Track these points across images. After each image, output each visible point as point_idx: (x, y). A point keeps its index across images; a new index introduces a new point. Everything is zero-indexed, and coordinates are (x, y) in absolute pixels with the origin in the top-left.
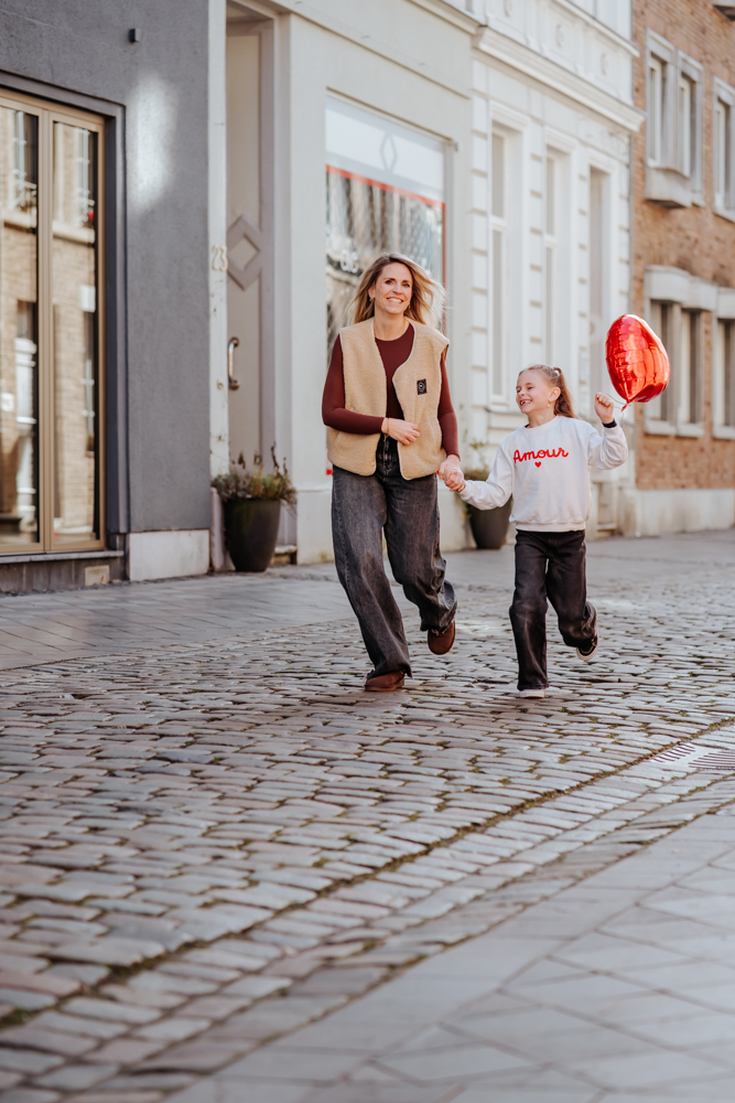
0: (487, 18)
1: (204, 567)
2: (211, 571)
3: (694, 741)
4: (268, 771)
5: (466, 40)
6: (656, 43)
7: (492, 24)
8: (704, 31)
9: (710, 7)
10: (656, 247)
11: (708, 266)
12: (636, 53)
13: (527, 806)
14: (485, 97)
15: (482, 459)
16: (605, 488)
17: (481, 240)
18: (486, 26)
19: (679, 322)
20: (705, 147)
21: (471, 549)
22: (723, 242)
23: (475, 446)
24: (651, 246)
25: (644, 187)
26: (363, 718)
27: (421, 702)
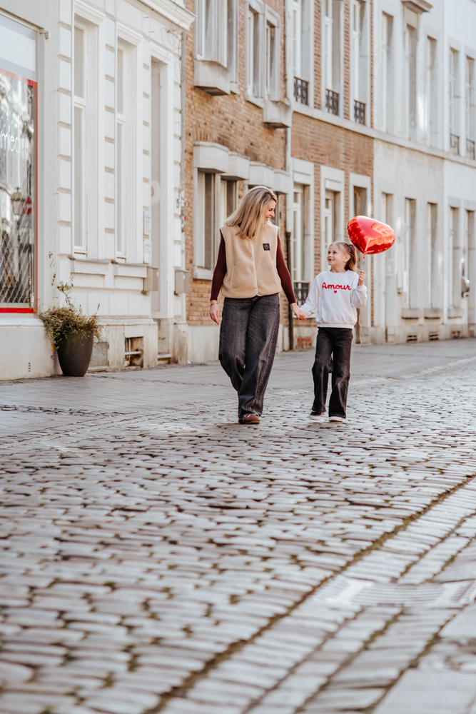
3: (345, 573)
10: (202, 126)
11: (241, 143)
15: (68, 299)
16: (162, 323)
17: (66, 115)
19: (220, 188)
20: (240, 46)
21: (59, 376)
22: (253, 124)
23: (62, 289)
24: (198, 126)
25: (193, 77)
26: (21, 555)
27: (71, 535)
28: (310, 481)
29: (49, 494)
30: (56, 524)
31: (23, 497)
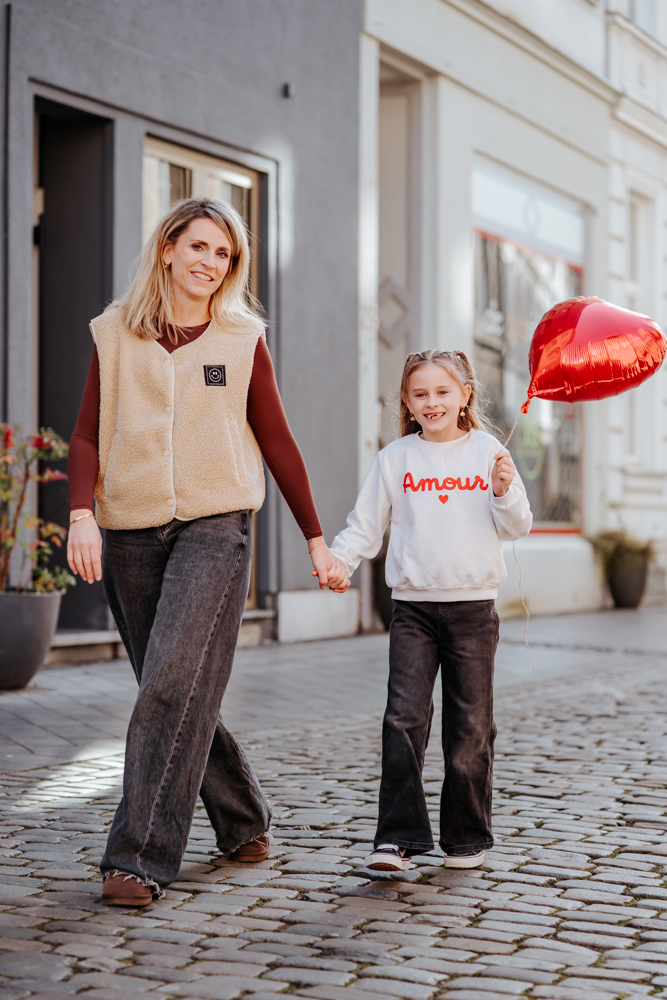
0: (625, 87)
1: (352, 627)
2: (360, 631)
4: (489, 895)
5: (604, 109)
7: (631, 93)
14: (622, 164)
15: (620, 520)
18: (624, 95)
23: (614, 507)
26: (579, 818)
27: (636, 796)
29: (607, 748)
30: (616, 783)
31: (575, 750)
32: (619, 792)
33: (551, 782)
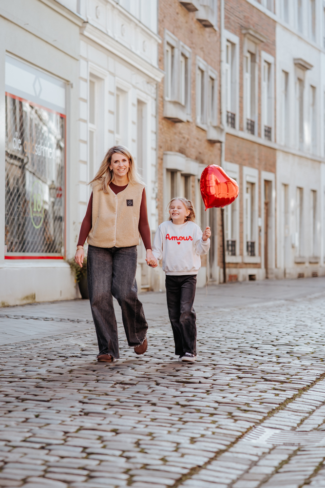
0: (87, 19)
3: (263, 424)
5: (77, 29)
6: (169, 37)
7: (90, 22)
8: (192, 32)
9: (195, 20)
10: (169, 142)
11: (193, 152)
12: (160, 41)
13: (184, 478)
14: (86, 60)
16: (144, 266)
17: (84, 136)
18: (87, 22)
19: (180, 181)
20: (192, 92)
21: (79, 299)
22: (201, 141)
24: (166, 142)
25: (163, 111)
26: (59, 412)
27: (90, 399)
28: (239, 366)
29: (75, 374)
30: (79, 392)
31: (58, 375)
32: (81, 397)
33: (45, 393)
